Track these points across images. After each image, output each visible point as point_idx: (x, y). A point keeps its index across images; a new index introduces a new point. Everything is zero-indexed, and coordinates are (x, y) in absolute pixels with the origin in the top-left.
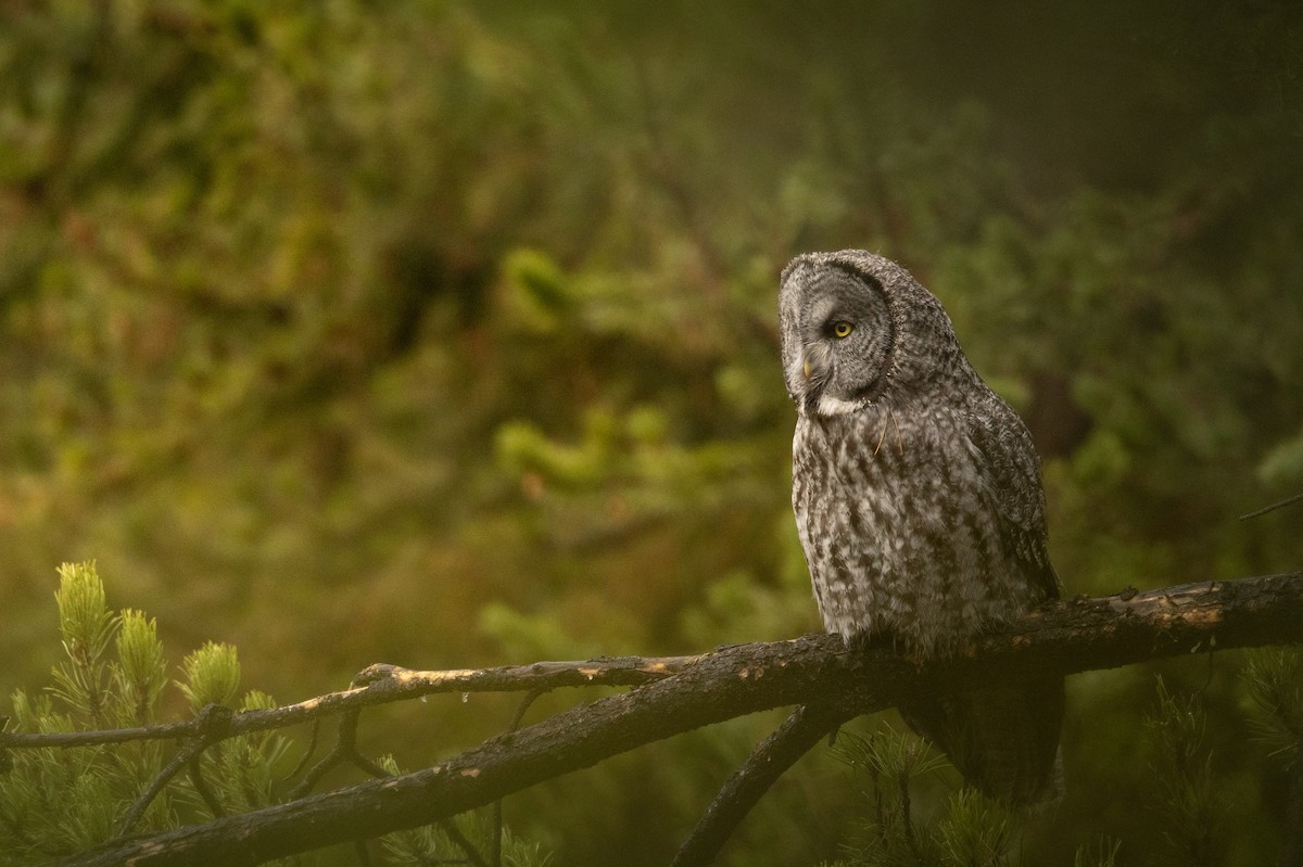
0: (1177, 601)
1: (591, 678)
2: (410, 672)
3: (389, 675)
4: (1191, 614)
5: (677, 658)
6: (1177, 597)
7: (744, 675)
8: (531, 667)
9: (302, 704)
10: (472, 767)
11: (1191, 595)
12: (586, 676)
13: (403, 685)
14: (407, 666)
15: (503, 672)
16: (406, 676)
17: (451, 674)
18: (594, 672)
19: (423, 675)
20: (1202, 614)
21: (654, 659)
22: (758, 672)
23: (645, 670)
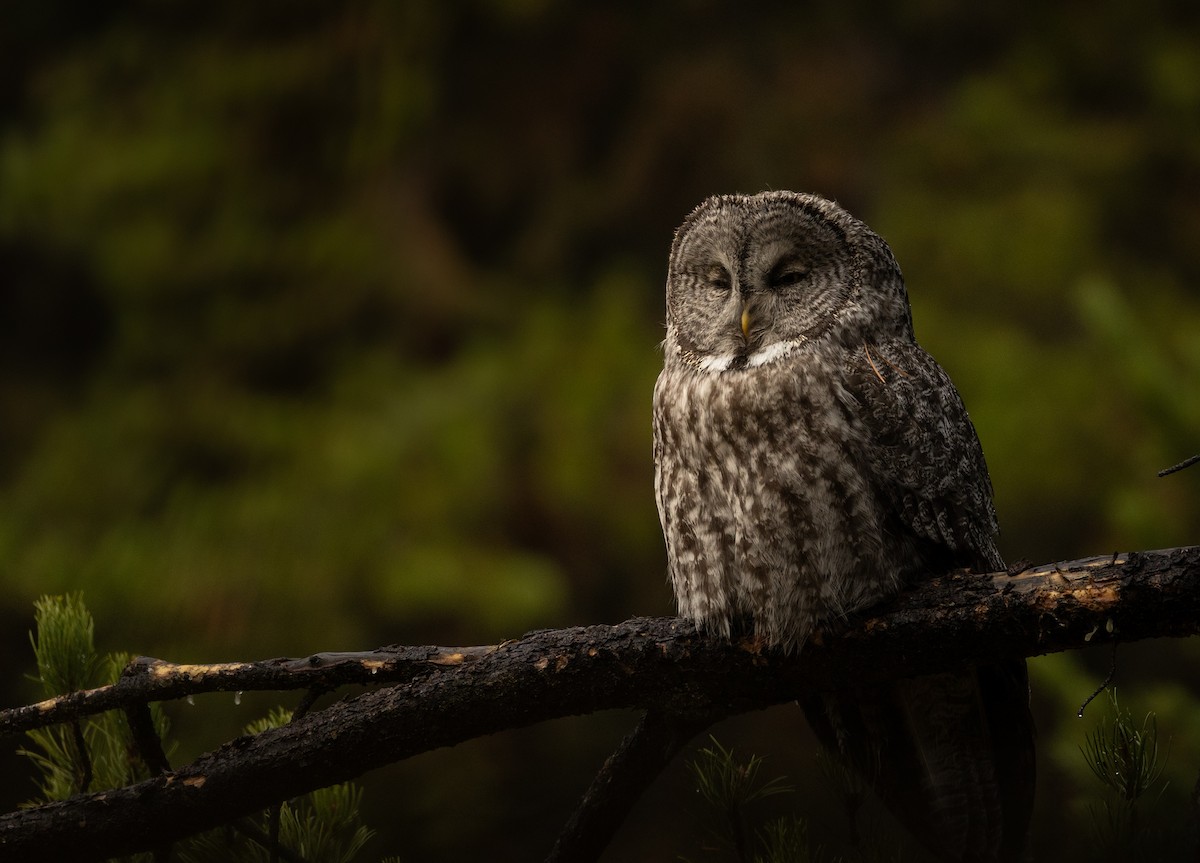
0: (1070, 576)
1: (374, 672)
2: (170, 666)
3: (145, 670)
4: (1083, 592)
5: (480, 648)
6: (1072, 570)
7: (542, 665)
8: (307, 660)
9: (37, 705)
10: (197, 775)
11: (1088, 569)
12: (370, 670)
13: (164, 678)
14: (168, 659)
15: (277, 663)
16: (163, 670)
17: (215, 669)
18: (380, 664)
19: (183, 669)
20: (1097, 592)
21: (451, 649)
22: (560, 663)
23: (437, 662)
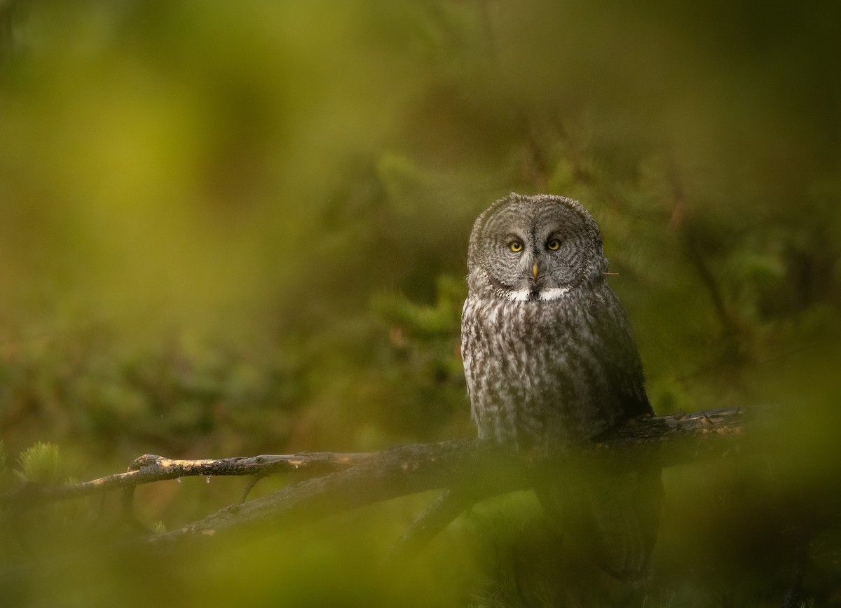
0: (713, 420)
1: (297, 467)
2: (170, 460)
3: (155, 462)
4: (722, 430)
5: (358, 454)
6: (713, 417)
7: (405, 467)
8: (255, 458)
9: (91, 482)
10: (210, 529)
11: (723, 416)
12: (294, 465)
13: (164, 469)
14: (167, 457)
15: (236, 461)
16: (166, 463)
17: (198, 463)
18: (299, 462)
19: (178, 462)
20: (730, 430)
21: (341, 455)
22: (414, 465)
23: (335, 462)
